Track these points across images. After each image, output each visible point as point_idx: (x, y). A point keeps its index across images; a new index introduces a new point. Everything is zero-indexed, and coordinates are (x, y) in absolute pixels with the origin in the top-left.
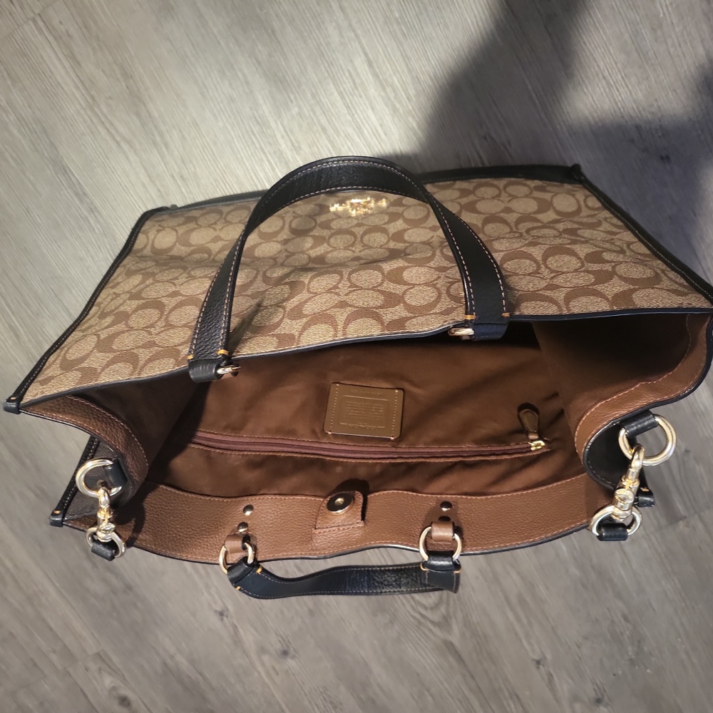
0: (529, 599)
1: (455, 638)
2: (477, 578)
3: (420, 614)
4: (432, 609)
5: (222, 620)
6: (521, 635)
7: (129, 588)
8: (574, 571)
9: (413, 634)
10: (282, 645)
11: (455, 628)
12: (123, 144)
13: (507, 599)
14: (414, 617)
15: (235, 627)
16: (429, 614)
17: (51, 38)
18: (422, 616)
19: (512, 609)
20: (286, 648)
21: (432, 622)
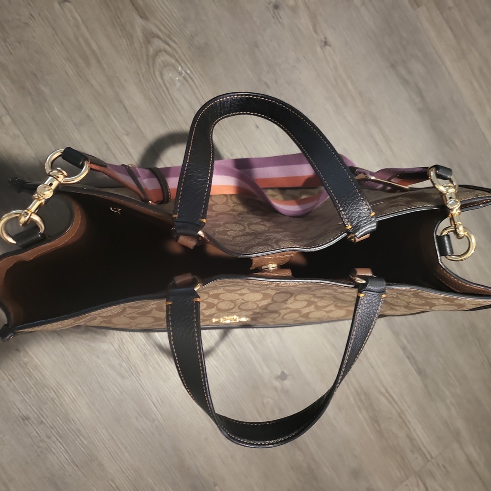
0: (80, 61)
1: (139, 21)
2: (125, 80)
3: (169, 46)
4: (160, 51)
5: (325, 38)
6: (83, 27)
7: (393, 66)
8: (46, 90)
9: (174, 25)
10: (279, 14)
11: (139, 33)
12: (383, 391)
13: (99, 62)
14: (175, 42)
15: (316, 32)
16: (162, 45)
17: (423, 449)
18: (167, 43)
19: (93, 51)
20: (276, 11)
21: (159, 37)
